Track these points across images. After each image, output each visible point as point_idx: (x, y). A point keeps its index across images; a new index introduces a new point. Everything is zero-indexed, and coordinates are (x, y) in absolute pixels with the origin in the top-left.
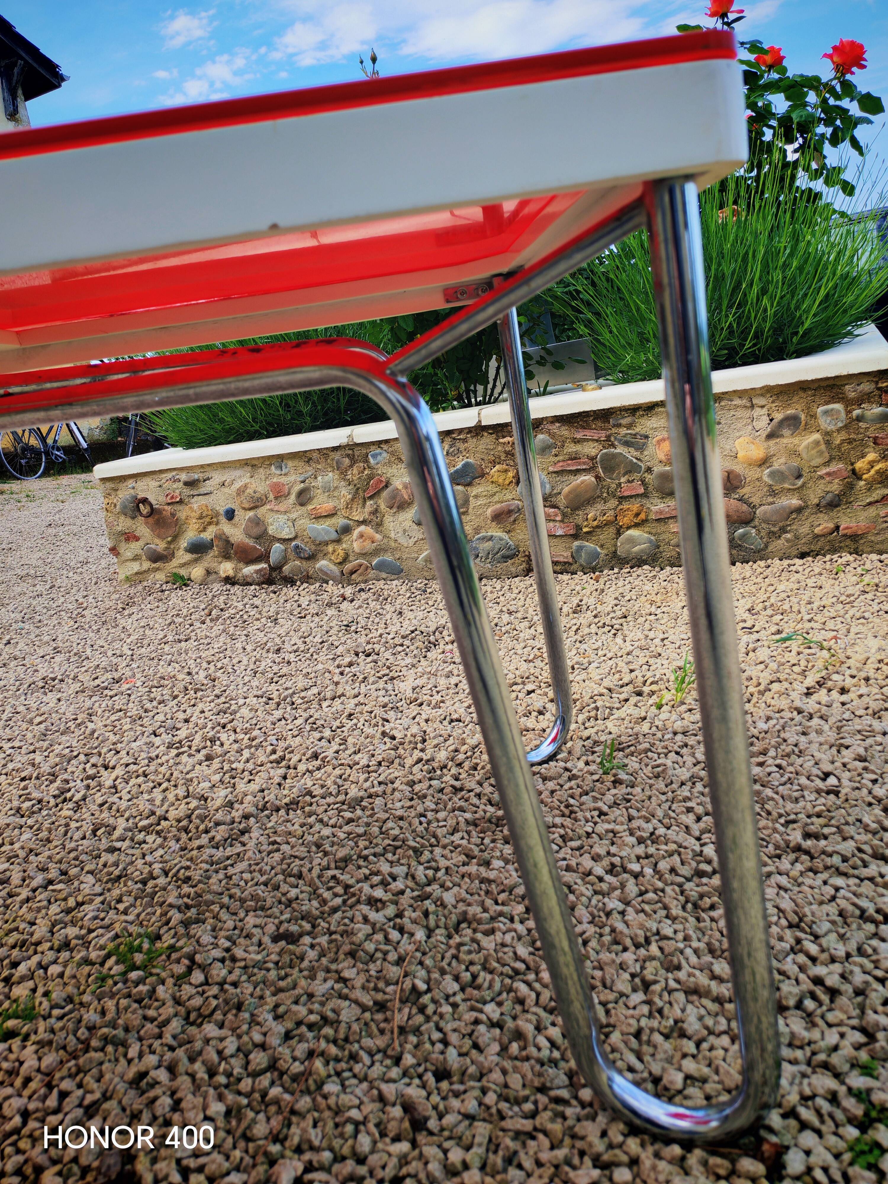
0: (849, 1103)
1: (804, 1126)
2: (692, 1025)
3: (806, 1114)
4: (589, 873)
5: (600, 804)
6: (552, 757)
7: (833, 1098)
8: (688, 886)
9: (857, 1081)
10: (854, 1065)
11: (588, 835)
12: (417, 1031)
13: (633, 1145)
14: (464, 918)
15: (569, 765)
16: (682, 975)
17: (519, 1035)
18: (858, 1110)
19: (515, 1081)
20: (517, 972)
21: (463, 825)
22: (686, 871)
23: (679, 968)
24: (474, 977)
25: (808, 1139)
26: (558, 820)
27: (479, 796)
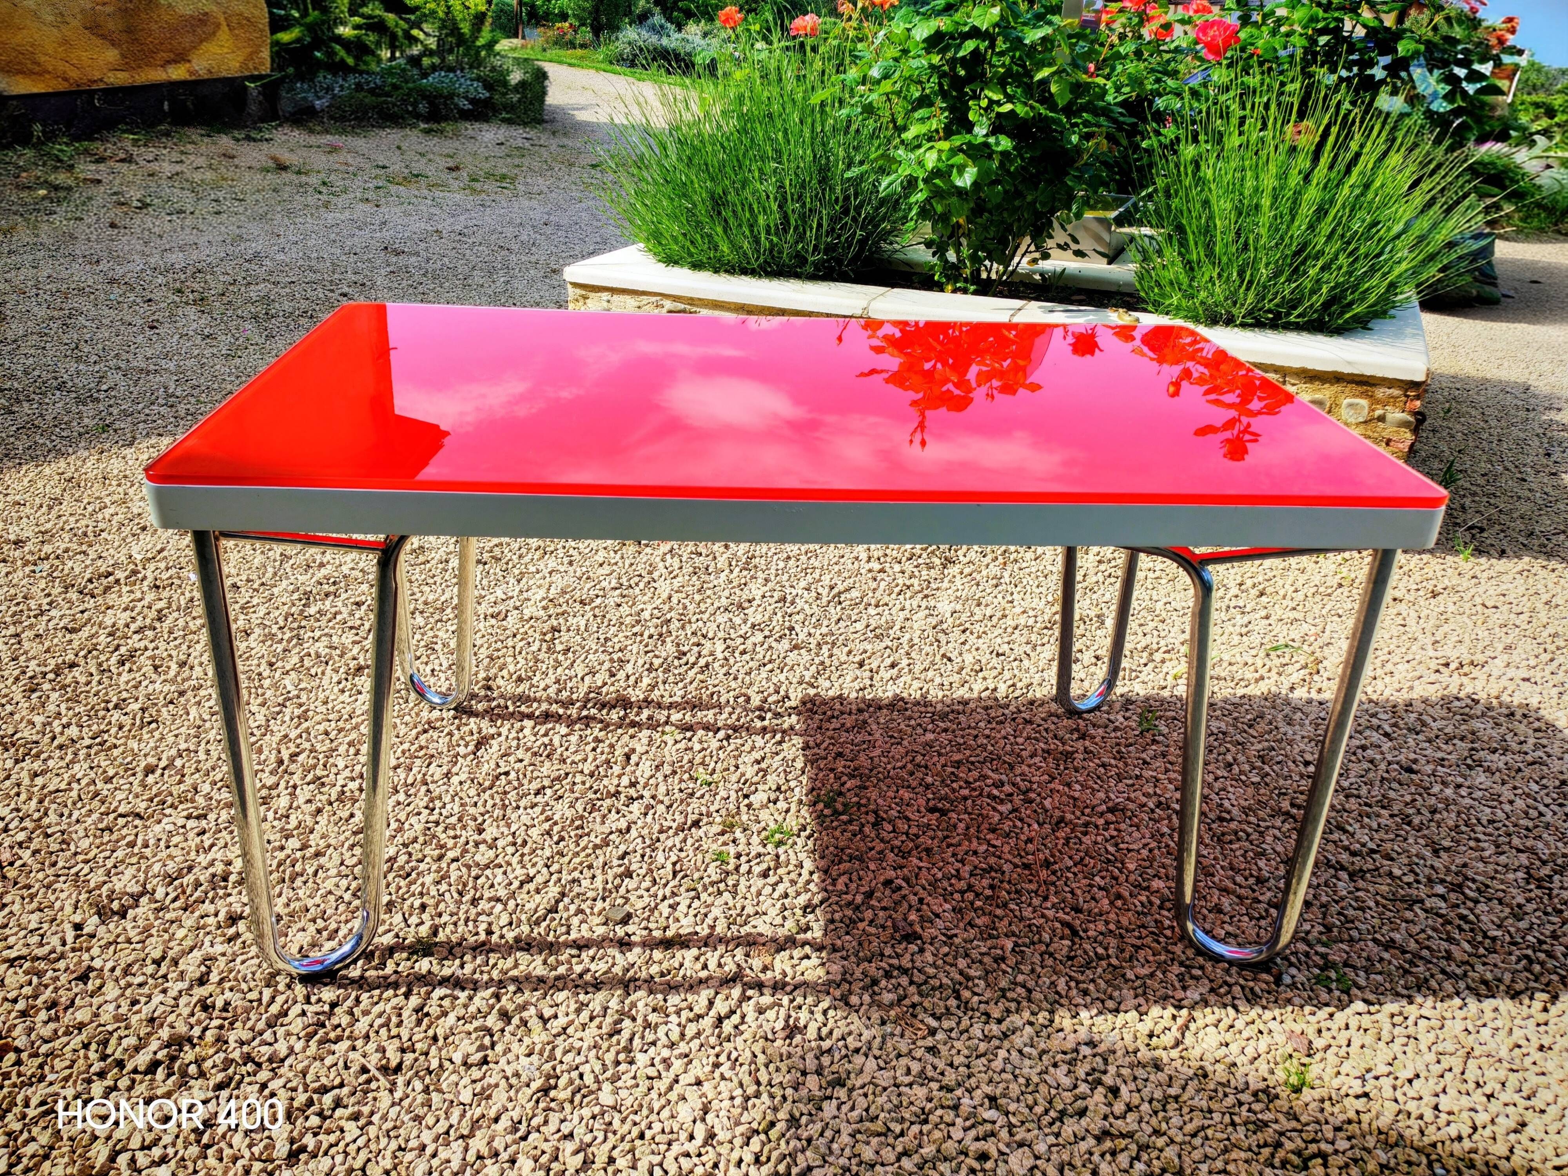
0: (1316, 958)
1: (1291, 964)
2: (1227, 907)
3: (1293, 959)
4: (1145, 805)
5: (1144, 756)
6: (1098, 708)
7: (1307, 954)
8: (1214, 826)
9: (1322, 949)
10: (1319, 941)
11: (1137, 777)
12: (1053, 884)
13: (1201, 960)
14: (1062, 820)
15: (1112, 718)
16: (1216, 879)
17: (1119, 896)
18: (1321, 962)
19: (1125, 921)
20: (1109, 861)
21: (1040, 752)
22: (1212, 816)
23: (1213, 875)
24: (1082, 859)
25: (1293, 971)
26: (1113, 762)
27: (1046, 730)
